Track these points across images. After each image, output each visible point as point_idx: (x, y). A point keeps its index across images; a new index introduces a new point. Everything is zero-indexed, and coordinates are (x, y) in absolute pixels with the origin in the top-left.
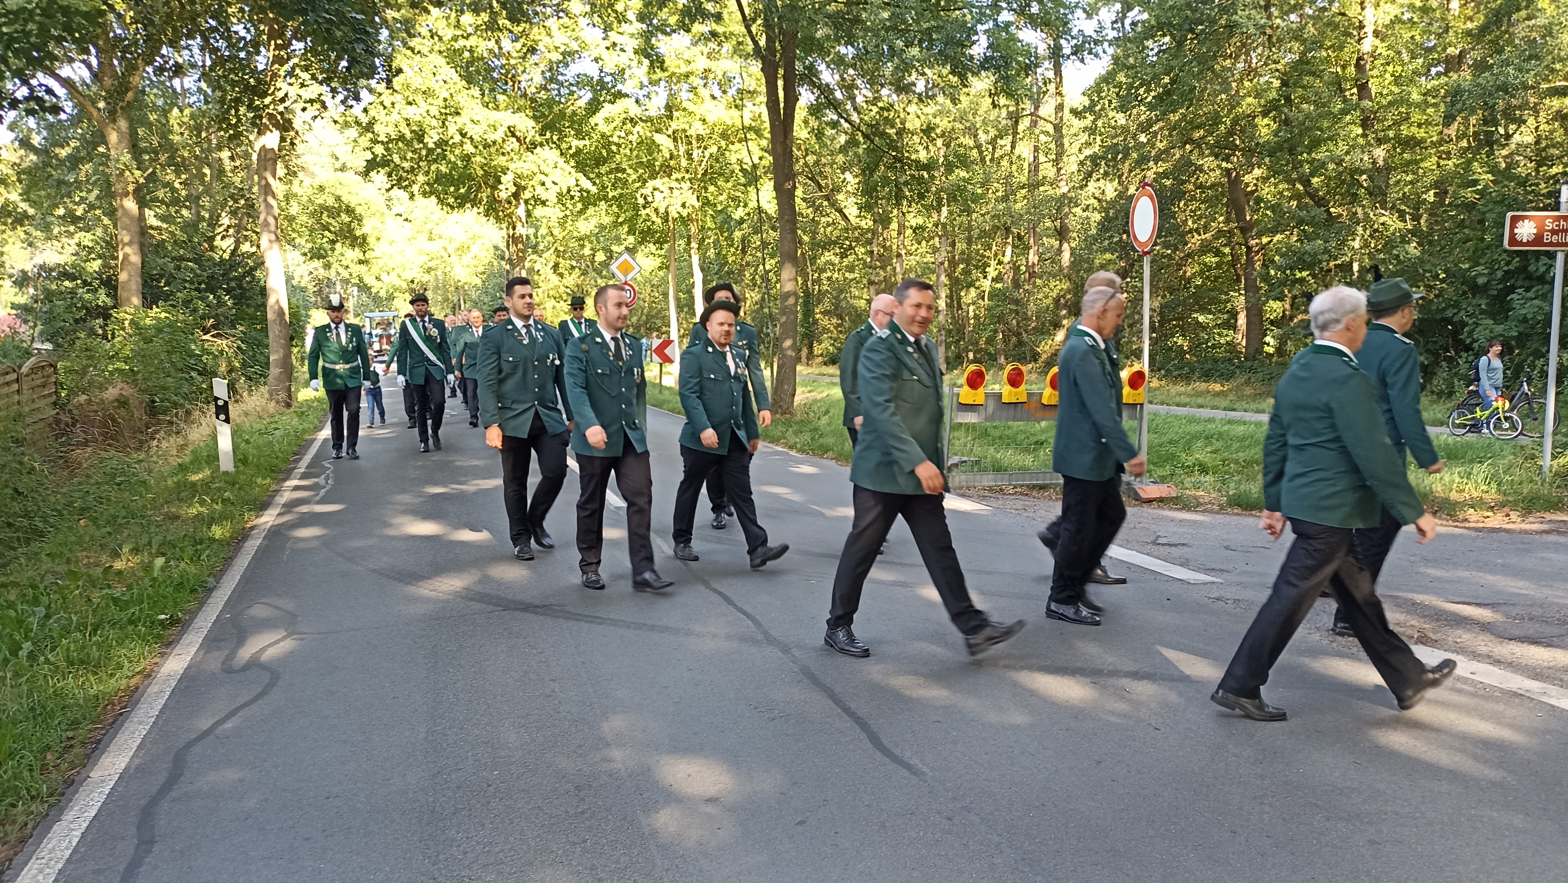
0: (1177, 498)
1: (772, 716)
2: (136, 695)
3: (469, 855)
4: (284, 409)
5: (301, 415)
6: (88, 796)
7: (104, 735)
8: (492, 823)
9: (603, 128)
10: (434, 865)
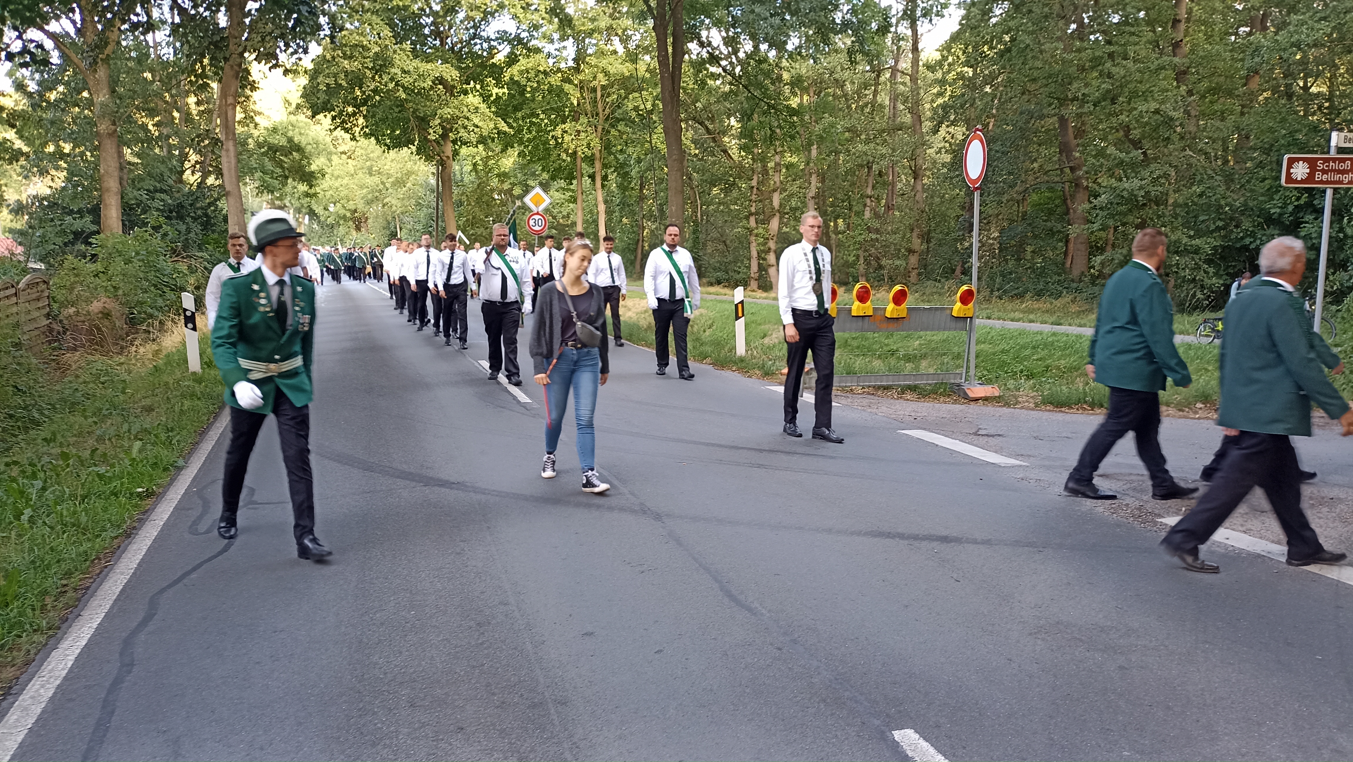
0: (999, 397)
1: (642, 569)
2: (118, 552)
6: (80, 629)
7: (92, 583)
8: (408, 651)
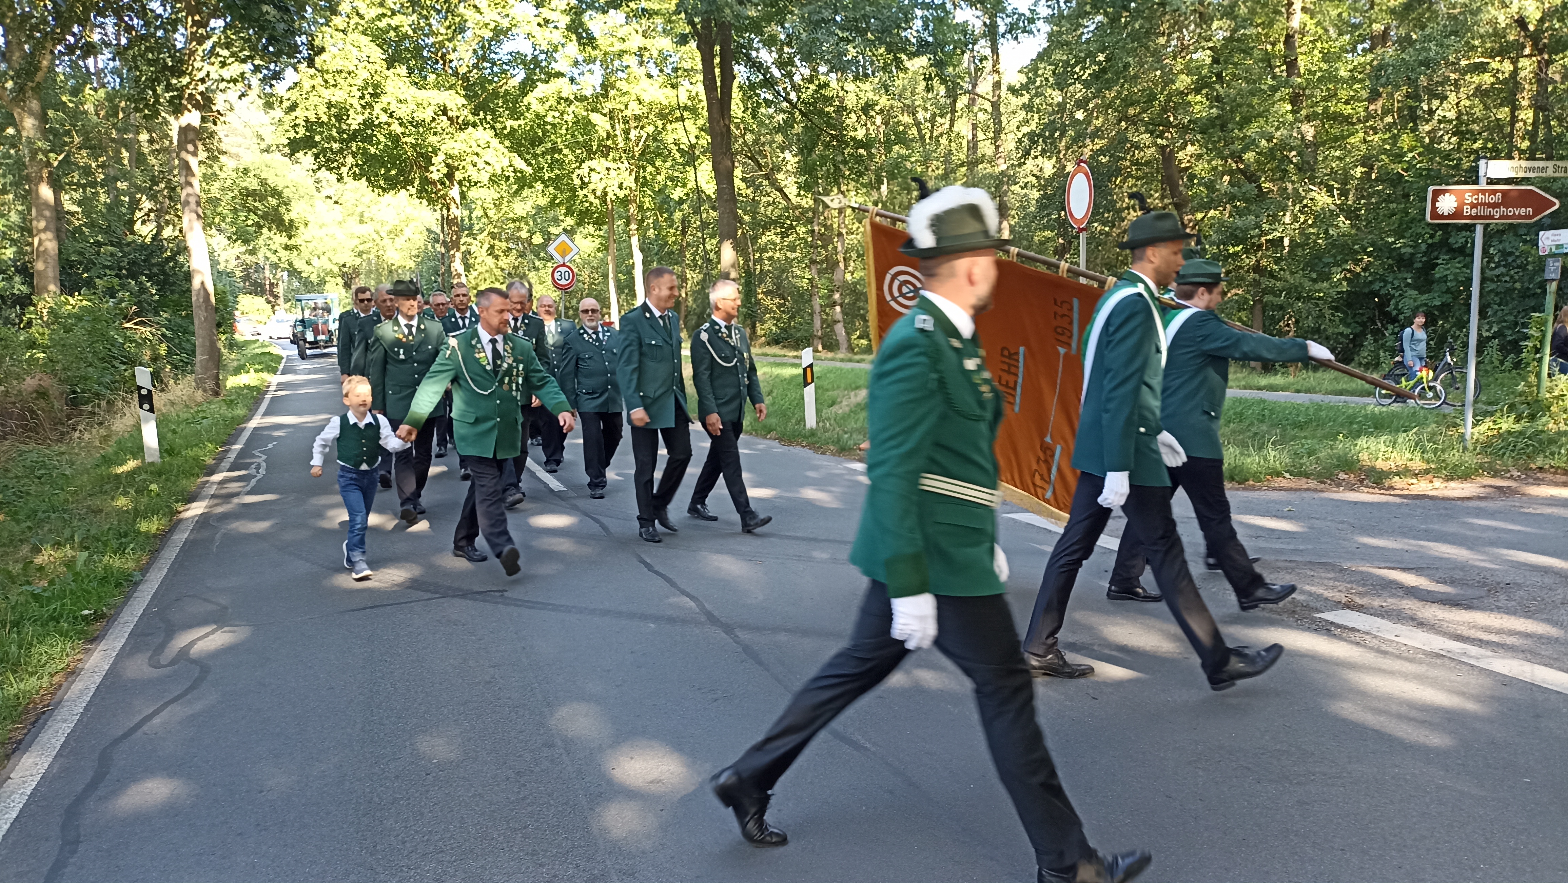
1: (715, 696)
2: (60, 693)
3: (408, 845)
4: (212, 398)
5: (231, 404)
6: (9, 797)
7: (25, 735)
8: (431, 811)
9: (536, 107)
10: (371, 855)
